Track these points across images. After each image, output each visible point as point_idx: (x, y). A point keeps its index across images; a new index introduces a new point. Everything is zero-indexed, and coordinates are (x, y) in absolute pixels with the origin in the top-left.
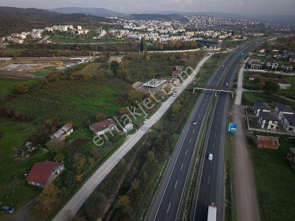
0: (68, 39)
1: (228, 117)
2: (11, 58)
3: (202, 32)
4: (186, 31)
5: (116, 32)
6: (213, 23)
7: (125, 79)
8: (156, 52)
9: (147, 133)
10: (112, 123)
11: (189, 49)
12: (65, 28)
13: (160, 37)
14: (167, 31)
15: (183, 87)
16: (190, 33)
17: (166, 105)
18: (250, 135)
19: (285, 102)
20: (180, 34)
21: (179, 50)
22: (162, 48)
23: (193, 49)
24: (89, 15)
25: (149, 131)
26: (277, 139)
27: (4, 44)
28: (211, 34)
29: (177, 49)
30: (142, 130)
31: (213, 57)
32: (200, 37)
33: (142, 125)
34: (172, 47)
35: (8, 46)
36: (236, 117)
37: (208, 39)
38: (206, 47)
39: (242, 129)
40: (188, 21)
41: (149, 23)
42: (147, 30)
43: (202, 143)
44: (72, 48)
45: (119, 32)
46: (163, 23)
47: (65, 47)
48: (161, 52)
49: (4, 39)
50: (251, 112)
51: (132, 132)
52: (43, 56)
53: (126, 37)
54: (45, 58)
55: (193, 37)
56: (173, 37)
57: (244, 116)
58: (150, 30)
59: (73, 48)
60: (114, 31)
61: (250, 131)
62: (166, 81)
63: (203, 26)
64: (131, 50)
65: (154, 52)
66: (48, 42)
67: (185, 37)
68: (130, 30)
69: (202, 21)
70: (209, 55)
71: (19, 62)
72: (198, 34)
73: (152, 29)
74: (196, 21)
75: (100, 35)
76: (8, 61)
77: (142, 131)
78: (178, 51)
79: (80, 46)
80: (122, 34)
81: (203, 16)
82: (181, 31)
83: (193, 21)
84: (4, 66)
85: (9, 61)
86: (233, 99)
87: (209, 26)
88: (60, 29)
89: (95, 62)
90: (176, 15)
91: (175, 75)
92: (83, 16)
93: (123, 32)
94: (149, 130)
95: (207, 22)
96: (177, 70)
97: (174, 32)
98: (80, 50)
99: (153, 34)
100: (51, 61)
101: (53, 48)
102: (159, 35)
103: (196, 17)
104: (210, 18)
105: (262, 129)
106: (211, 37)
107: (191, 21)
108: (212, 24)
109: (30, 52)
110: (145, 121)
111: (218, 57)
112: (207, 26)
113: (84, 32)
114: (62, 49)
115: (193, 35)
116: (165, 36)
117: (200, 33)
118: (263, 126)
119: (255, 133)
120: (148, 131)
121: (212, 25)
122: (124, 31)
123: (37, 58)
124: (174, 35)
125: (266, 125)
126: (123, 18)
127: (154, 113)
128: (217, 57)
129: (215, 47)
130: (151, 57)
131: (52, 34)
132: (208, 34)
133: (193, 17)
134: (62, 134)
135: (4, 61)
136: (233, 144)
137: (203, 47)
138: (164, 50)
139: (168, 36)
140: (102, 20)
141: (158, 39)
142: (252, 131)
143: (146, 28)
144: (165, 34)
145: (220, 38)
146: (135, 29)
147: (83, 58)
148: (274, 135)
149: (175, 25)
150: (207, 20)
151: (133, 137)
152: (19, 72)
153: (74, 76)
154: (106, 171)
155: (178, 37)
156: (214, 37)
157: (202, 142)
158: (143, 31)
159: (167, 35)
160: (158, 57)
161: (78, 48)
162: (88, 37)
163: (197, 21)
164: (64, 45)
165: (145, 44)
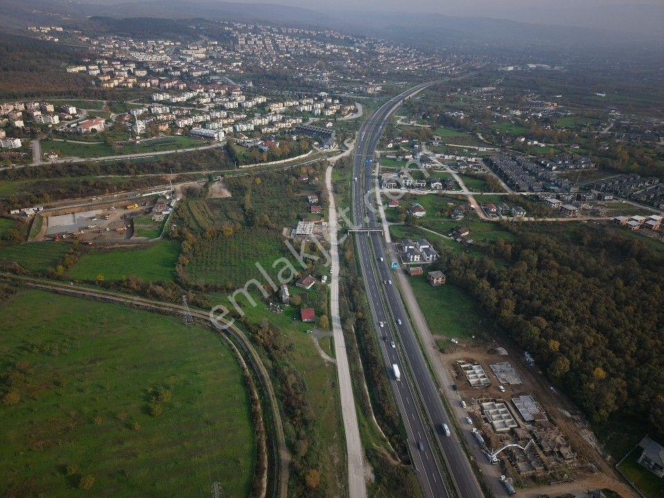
3: (295, 102)
6: (287, 47)
7: (268, 227)
13: (233, 121)
14: (237, 104)
15: (333, 228)
16: (277, 105)
18: (404, 268)
19: (422, 234)
26: (420, 268)
31: (336, 167)
34: (279, 155)
37: (311, 119)
38: (317, 143)
39: (400, 265)
40: (235, 40)
42: (198, 102)
45: (150, 110)
46: (188, 52)
47: (105, 170)
50: (401, 248)
56: (256, 120)
57: (397, 253)
58: (205, 101)
59: (121, 170)
60: (141, 111)
61: (404, 265)
63: (271, 60)
67: (274, 119)
68: (166, 103)
69: (264, 43)
70: (329, 162)
73: (207, 99)
74: (253, 43)
80: (161, 117)
82: (260, 101)
83: (246, 42)
86: (384, 238)
87: (282, 56)
95: (276, 47)
96: (311, 202)
97: (250, 105)
98: (137, 173)
102: (228, 115)
106: (312, 114)
107: (242, 41)
108: (287, 52)
111: (343, 167)
112: (278, 56)
114: (102, 175)
116: (239, 116)
117: (291, 103)
118: (411, 260)
119: (407, 265)
121: (288, 56)
122: (159, 109)
125: (413, 259)
126: (75, 28)
128: (341, 167)
129: (332, 146)
132: (306, 109)
137: (314, 144)
141: (235, 128)
146: (177, 102)
148: (419, 265)
155: (263, 119)
159: (243, 116)
163: (255, 43)
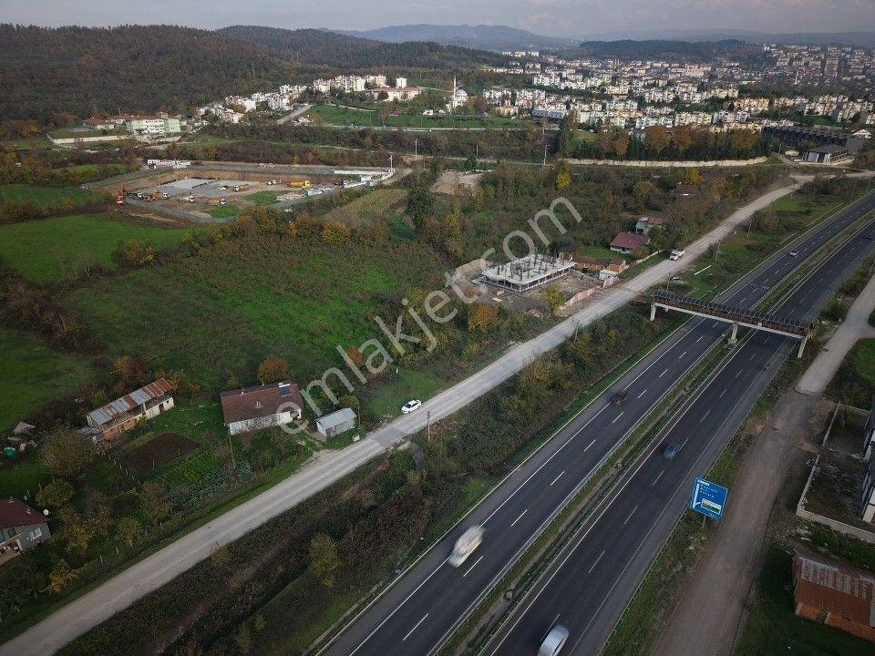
0: (355, 113)
1: (734, 442)
2: (189, 163)
3: (799, 100)
4: (740, 97)
5: (504, 97)
6: (866, 68)
7: (442, 249)
8: (600, 163)
9: (387, 453)
10: (290, 399)
11: (722, 158)
12: (359, 85)
13: (640, 115)
14: (672, 97)
15: (627, 293)
16: (754, 102)
17: (520, 355)
18: (792, 543)
20: (714, 105)
21: (681, 160)
22: (622, 150)
23: (738, 158)
24: (449, 47)
25: (401, 448)
27: (196, 125)
28: (835, 107)
29: (675, 158)
30: (378, 439)
31: (805, 190)
32: (788, 117)
33: (390, 421)
34: (659, 150)
35: (204, 130)
36: (769, 445)
37: (816, 126)
38: (797, 153)
39: (767, 510)
40: (772, 61)
41: (632, 71)
42: (604, 90)
43: (561, 535)
44: (353, 141)
45: (514, 95)
46: (680, 70)
47: (336, 138)
48: (617, 163)
49: (202, 111)
50: (851, 432)
51: (339, 441)
52: (267, 162)
53: (530, 111)
54: (271, 165)
55: (763, 115)
56: (684, 115)
57: (808, 447)
58: (616, 90)
59: (356, 140)
60: (499, 94)
61: (800, 522)
62: (573, 264)
63: (822, 80)
64: (522, 155)
65: (594, 164)
66: (302, 120)
67: (730, 117)
68: (550, 91)
69: (823, 63)
70: (795, 182)
71: (207, 174)
72: (784, 107)
73: (623, 89)
74: (803, 63)
75: (448, 106)
76: (179, 170)
77: (377, 444)
78: (677, 164)
79: (374, 137)
80: (521, 102)
81: (833, 45)
82: (723, 95)
83: (790, 63)
84: (167, 183)
85: (183, 169)
86: (797, 367)
87: (849, 79)
88: (346, 87)
89: (396, 185)
90: (734, 42)
91: (624, 249)
92: (431, 51)
93: (525, 96)
94: (401, 443)
95: (844, 66)
96: (641, 231)
97: (697, 98)
98: (374, 148)
99: (621, 106)
100: (282, 177)
101: (305, 138)
102: (639, 110)
103: (805, 50)
104: (859, 53)
105: (865, 526)
106: (828, 119)
107: (783, 63)
108: (863, 73)
109: (240, 148)
110: (409, 406)
111: (826, 192)
112: (839, 78)
113: (405, 96)
114: (329, 144)
115: (761, 109)
116: (658, 111)
117: (790, 102)
119: (820, 538)
120: (397, 445)
121: (860, 77)
122: (529, 95)
123: (249, 166)
124: (693, 109)
126: (555, 54)
127: (459, 381)
128: (822, 191)
129: (828, 156)
130: (574, 180)
131: (319, 98)
132: (820, 109)
133: (794, 51)
134: (118, 414)
135: (171, 170)
136: (690, 570)
137: (783, 153)
138: (628, 157)
139: (670, 110)
140: (485, 61)
141: (631, 121)
142: (808, 524)
143: (603, 84)
144: (659, 105)
145: (868, 122)
146: (566, 88)
147: (367, 173)
149: (720, 77)
150: (843, 60)
151: (336, 459)
152: (186, 202)
153: (298, 227)
154: (156, 574)
155: (702, 115)
156: (842, 119)
157: (564, 532)
158: (591, 95)
159: (667, 110)
160: (598, 181)
161: (368, 140)
162: (409, 110)
163: (807, 64)
164: (335, 133)
165: (571, 135)
